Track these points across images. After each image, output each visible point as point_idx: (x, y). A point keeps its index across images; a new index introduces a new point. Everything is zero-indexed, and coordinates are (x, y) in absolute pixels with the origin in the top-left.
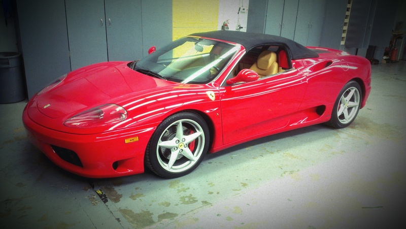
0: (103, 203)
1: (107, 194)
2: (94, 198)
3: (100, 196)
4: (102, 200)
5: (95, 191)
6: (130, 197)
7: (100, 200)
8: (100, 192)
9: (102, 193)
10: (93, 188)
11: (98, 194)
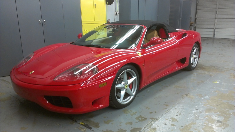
0: (89, 130)
1: (88, 124)
2: (81, 128)
3: (85, 126)
4: (87, 127)
5: (79, 123)
6: (104, 123)
7: (86, 128)
8: (82, 123)
9: (85, 124)
10: (76, 122)
11: (82, 125)
